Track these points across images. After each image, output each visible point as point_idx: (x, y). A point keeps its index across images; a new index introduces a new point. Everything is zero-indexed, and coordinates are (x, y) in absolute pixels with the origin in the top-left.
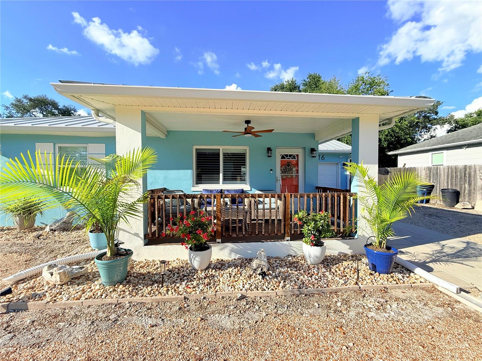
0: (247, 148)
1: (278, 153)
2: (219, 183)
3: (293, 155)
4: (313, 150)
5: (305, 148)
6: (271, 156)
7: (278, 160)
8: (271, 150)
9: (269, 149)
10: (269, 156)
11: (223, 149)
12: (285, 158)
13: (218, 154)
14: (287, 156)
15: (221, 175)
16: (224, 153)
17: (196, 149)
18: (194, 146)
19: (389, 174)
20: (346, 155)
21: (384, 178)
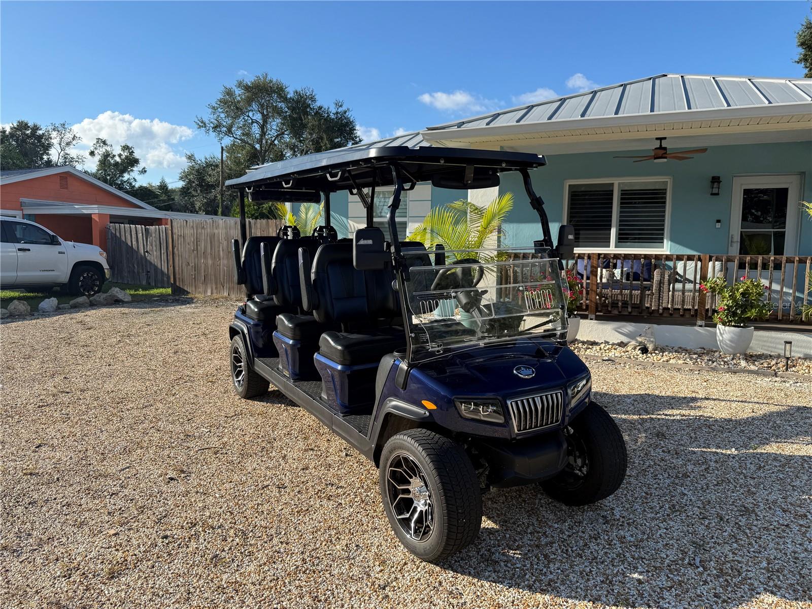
0: (668, 180)
2: (609, 247)
5: (803, 172)
6: (718, 194)
7: (737, 199)
8: (719, 182)
9: (716, 180)
11: (620, 183)
13: (611, 193)
15: (613, 232)
16: (622, 191)
17: (570, 185)
18: (567, 181)
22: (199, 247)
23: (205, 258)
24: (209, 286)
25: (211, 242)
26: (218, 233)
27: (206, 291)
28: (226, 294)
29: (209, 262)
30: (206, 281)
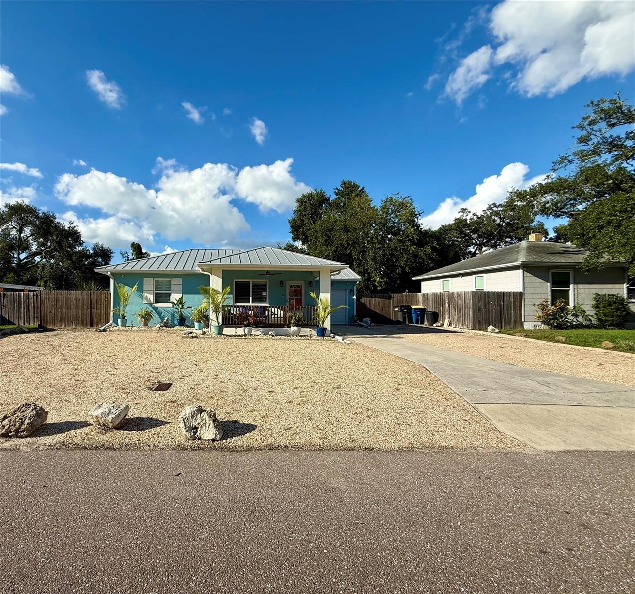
0: (267, 281)
1: (289, 283)
2: (249, 303)
3: (298, 285)
4: (310, 282)
5: (306, 281)
6: (283, 286)
7: (288, 288)
9: (282, 282)
10: (281, 286)
11: (251, 281)
12: (292, 287)
13: (249, 284)
14: (294, 285)
15: (251, 298)
16: (252, 284)
17: (236, 281)
18: (234, 280)
19: (392, 299)
20: (353, 282)
21: (387, 302)
22: (58, 304)
23: (62, 309)
24: (64, 323)
25: (66, 301)
26: (71, 297)
27: (62, 326)
28: (74, 326)
29: (65, 311)
30: (62, 320)
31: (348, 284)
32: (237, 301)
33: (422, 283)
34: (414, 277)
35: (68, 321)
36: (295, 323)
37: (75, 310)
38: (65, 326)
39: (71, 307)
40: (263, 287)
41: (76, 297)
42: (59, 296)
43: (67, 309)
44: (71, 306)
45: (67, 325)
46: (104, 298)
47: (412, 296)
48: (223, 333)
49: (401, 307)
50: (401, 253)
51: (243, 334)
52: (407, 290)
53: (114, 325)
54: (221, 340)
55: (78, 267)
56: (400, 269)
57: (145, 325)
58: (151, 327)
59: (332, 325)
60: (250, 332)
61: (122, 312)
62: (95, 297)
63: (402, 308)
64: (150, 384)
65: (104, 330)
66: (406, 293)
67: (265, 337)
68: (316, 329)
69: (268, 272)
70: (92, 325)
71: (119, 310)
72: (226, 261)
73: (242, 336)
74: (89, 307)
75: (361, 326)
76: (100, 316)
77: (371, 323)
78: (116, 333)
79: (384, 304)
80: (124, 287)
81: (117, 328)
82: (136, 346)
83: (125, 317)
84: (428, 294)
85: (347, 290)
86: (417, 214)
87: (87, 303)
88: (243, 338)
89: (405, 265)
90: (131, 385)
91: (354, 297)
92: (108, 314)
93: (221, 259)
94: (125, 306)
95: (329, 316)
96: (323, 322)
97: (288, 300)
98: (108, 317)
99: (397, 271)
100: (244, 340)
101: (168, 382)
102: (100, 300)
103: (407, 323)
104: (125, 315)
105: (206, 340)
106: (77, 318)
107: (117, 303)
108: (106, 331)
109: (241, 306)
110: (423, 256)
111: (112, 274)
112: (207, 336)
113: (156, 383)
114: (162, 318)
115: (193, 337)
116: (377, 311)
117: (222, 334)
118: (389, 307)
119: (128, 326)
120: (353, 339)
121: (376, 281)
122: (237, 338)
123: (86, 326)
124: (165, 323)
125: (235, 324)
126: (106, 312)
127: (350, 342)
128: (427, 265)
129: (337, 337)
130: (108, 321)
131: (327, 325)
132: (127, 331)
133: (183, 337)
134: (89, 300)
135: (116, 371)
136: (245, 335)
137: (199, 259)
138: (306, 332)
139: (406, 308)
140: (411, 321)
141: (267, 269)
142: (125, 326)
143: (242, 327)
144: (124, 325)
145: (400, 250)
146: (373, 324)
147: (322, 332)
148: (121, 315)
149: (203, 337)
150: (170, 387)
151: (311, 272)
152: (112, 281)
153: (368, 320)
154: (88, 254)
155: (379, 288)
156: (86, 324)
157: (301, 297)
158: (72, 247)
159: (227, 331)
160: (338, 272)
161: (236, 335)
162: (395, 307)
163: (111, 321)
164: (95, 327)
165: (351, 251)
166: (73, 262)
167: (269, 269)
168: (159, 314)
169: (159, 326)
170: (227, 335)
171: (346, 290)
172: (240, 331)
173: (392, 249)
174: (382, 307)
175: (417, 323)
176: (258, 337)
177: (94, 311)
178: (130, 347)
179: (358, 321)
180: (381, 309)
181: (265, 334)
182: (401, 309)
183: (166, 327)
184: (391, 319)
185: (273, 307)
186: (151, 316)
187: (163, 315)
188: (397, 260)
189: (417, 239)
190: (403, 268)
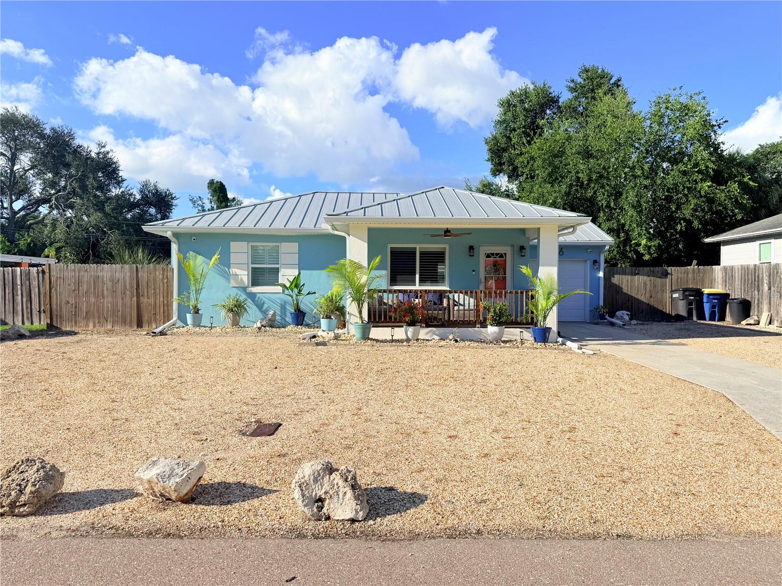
0: (447, 246)
1: (484, 250)
2: (415, 285)
3: (499, 253)
4: (522, 248)
5: (513, 245)
6: (473, 256)
7: (482, 258)
8: (473, 249)
9: (471, 248)
10: (470, 256)
11: (419, 247)
12: (491, 257)
13: (414, 253)
14: (493, 254)
15: (417, 276)
16: (420, 252)
17: (391, 248)
18: (389, 245)
19: (669, 276)
20: (598, 248)
21: (660, 282)
22: (81, 288)
23: (88, 296)
24: (91, 320)
25: (94, 282)
26: (103, 276)
27: (87, 325)
28: (109, 327)
29: (92, 300)
30: (87, 317)
31: (589, 251)
32: (393, 280)
33: (724, 249)
34: (708, 237)
35: (99, 318)
36: (495, 320)
37: (110, 299)
38: (94, 327)
39: (103, 294)
40: (439, 257)
41: (112, 276)
42: (82, 273)
43: (97, 296)
44: (103, 291)
45: (97, 325)
46: (161, 277)
47: (704, 272)
48: (370, 337)
49: (685, 290)
50: (686, 196)
51: (404, 337)
52: (695, 262)
53: (179, 323)
54: (367, 348)
55: (114, 224)
56: (684, 224)
57: (235, 323)
58: (245, 327)
59: (560, 323)
60: (416, 333)
61: (192, 302)
62: (145, 276)
63: (687, 293)
64: (242, 424)
65: (162, 333)
66: (694, 266)
67: (442, 343)
68: (531, 330)
69: (447, 232)
70: (140, 325)
71: (189, 298)
72: (374, 213)
73: (401, 341)
74: (135, 294)
75: (612, 324)
76: (155, 308)
77: (631, 319)
78: (182, 339)
79: (655, 286)
80: (196, 259)
81: (185, 329)
82: (218, 361)
83: (198, 310)
84: (732, 268)
85: (588, 261)
86: (714, 126)
87: (131, 287)
88: (404, 346)
89: (692, 216)
90: (210, 427)
91: (601, 274)
92: (168, 306)
93: (365, 208)
94: (198, 292)
95: (555, 308)
96: (545, 318)
97: (483, 280)
98: (168, 310)
99: (679, 227)
100: (406, 348)
101: (274, 421)
102: (155, 280)
103: (695, 319)
104: (199, 306)
105: (340, 348)
106: (114, 312)
107: (184, 287)
108: (166, 335)
109: (400, 291)
110: (725, 200)
111: (175, 235)
112: (342, 342)
113: (253, 424)
114: (265, 313)
115: (317, 344)
116: (643, 298)
117: (369, 339)
118: (663, 292)
119: (205, 327)
120: (598, 347)
121: (640, 245)
122: (394, 346)
123: (131, 326)
124: (270, 320)
125: (390, 321)
126: (166, 302)
127: (592, 353)
128: (731, 217)
129: (569, 343)
130: (168, 317)
131: (552, 322)
132: (203, 334)
133: (300, 344)
134: (135, 280)
135: (183, 403)
136: (408, 340)
137: (328, 209)
138: (513, 335)
139: (692, 293)
140: (701, 316)
141: (445, 226)
142: (199, 326)
143: (402, 326)
144: (197, 324)
145: (683, 190)
146: (634, 322)
147: (543, 336)
148: (191, 308)
149: (335, 345)
150: (277, 429)
151: (523, 231)
152: (174, 247)
153: (624, 314)
154: (132, 200)
155: (647, 257)
156: (131, 322)
157: (505, 274)
158: (102, 187)
159: (377, 333)
160: (571, 230)
161: (392, 341)
162: (673, 292)
163: (175, 318)
164: (146, 327)
165: (595, 193)
166: (106, 215)
167: (449, 226)
168: (260, 306)
169: (259, 325)
170: (377, 341)
171: (586, 261)
172: (400, 333)
173: (669, 188)
174: (650, 291)
175: (712, 318)
176: (429, 343)
177: (144, 300)
178: (208, 361)
179: (607, 317)
180: (648, 295)
181: (441, 339)
182: (684, 294)
183: (272, 326)
184: (666, 313)
185: (456, 292)
186: (245, 309)
187: (265, 306)
188: (679, 207)
189: (713, 170)
190: (689, 223)
